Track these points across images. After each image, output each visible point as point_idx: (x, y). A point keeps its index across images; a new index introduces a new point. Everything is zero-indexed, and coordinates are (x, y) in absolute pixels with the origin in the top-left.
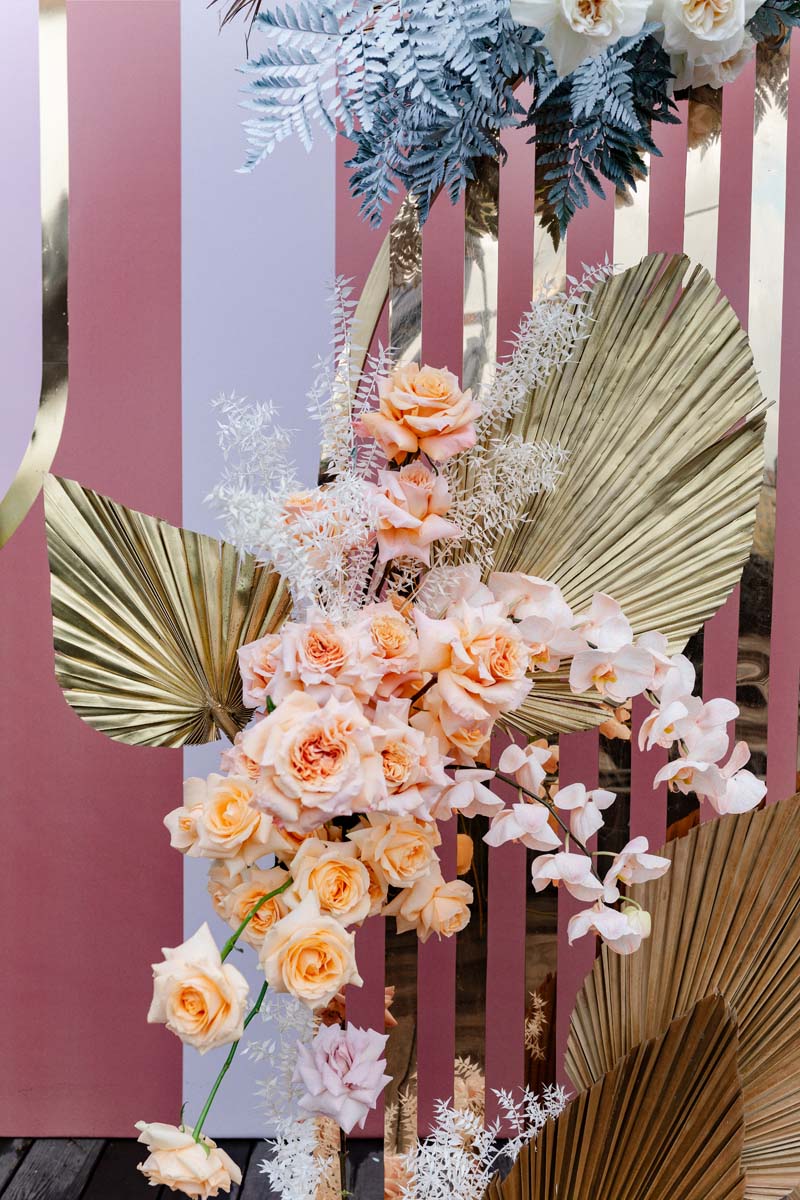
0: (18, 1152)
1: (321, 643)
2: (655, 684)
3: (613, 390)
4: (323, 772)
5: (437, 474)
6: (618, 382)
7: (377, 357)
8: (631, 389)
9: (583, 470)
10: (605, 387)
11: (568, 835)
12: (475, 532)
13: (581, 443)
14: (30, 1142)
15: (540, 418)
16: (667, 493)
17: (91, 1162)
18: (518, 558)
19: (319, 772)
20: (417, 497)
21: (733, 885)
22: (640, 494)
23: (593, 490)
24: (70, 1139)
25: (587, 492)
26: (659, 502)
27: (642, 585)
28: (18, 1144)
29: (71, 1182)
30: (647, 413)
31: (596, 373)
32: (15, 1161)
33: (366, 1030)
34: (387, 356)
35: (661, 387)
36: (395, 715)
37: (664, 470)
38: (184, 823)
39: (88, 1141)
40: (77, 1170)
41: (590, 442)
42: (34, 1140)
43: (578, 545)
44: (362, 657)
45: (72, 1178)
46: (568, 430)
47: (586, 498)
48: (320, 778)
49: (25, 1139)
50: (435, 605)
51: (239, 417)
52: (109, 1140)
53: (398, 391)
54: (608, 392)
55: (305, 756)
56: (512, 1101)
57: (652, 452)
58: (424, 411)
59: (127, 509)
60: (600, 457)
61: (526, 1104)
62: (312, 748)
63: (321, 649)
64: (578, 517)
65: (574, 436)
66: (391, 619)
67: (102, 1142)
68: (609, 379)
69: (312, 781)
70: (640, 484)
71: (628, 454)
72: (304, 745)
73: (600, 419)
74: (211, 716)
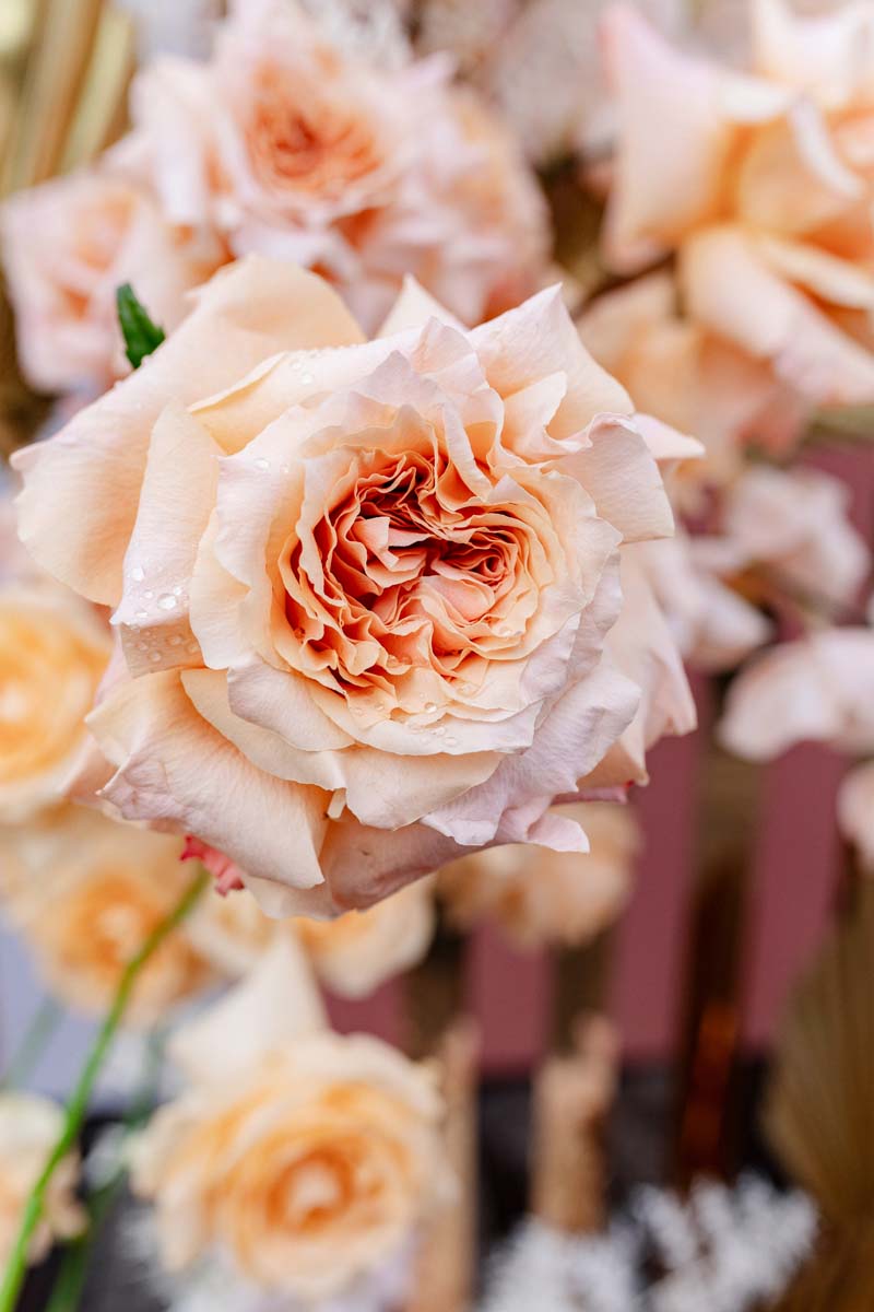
4: (441, 650)
19: (423, 649)
48: (426, 677)
55: (345, 571)
62: (380, 532)
69: (388, 699)
72: (337, 513)
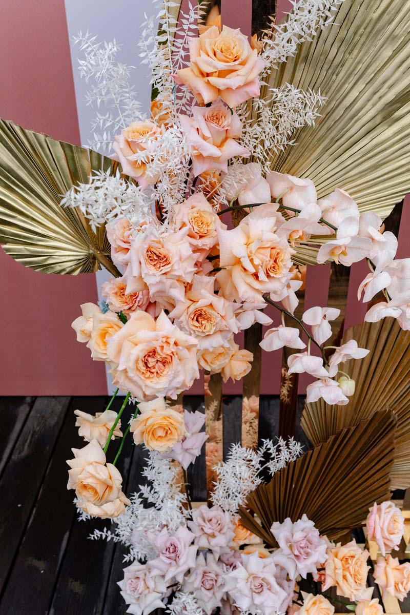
0: (29, 404)
1: (155, 253)
2: (371, 255)
3: (361, 36)
4: (158, 374)
5: (232, 114)
6: (365, 29)
7: (188, 14)
8: (374, 35)
9: (335, 96)
10: (355, 33)
11: (310, 340)
12: (258, 150)
13: (334, 76)
14: (34, 399)
15: (306, 58)
16: (392, 111)
17: (65, 409)
18: (287, 158)
20: (219, 132)
21: (403, 343)
22: (372, 112)
23: (340, 111)
24: (53, 397)
25: (336, 111)
26: (385, 119)
27: (368, 173)
28: (28, 400)
29: (55, 421)
30: (384, 52)
31: (350, 23)
32: (28, 409)
33: (194, 412)
34: (195, 13)
35: (396, 32)
36: (205, 289)
37: (391, 96)
38: (83, 331)
39: (62, 398)
40: (58, 414)
41: (341, 75)
42: (36, 397)
43: (327, 148)
44: (183, 259)
45: (56, 418)
46: (326, 67)
47: (336, 116)
49: (32, 397)
50: (231, 191)
51: (93, 53)
52: (73, 397)
53: (203, 55)
54: (357, 37)
56: (272, 445)
57: (384, 83)
58: (222, 74)
59: (23, 129)
60: (347, 86)
61: (279, 446)
63: (155, 258)
64: (329, 129)
65: (330, 71)
66: (202, 211)
67: (69, 398)
68: (358, 28)
70: (374, 105)
71: (367, 84)
73: (350, 57)
74: (94, 258)
